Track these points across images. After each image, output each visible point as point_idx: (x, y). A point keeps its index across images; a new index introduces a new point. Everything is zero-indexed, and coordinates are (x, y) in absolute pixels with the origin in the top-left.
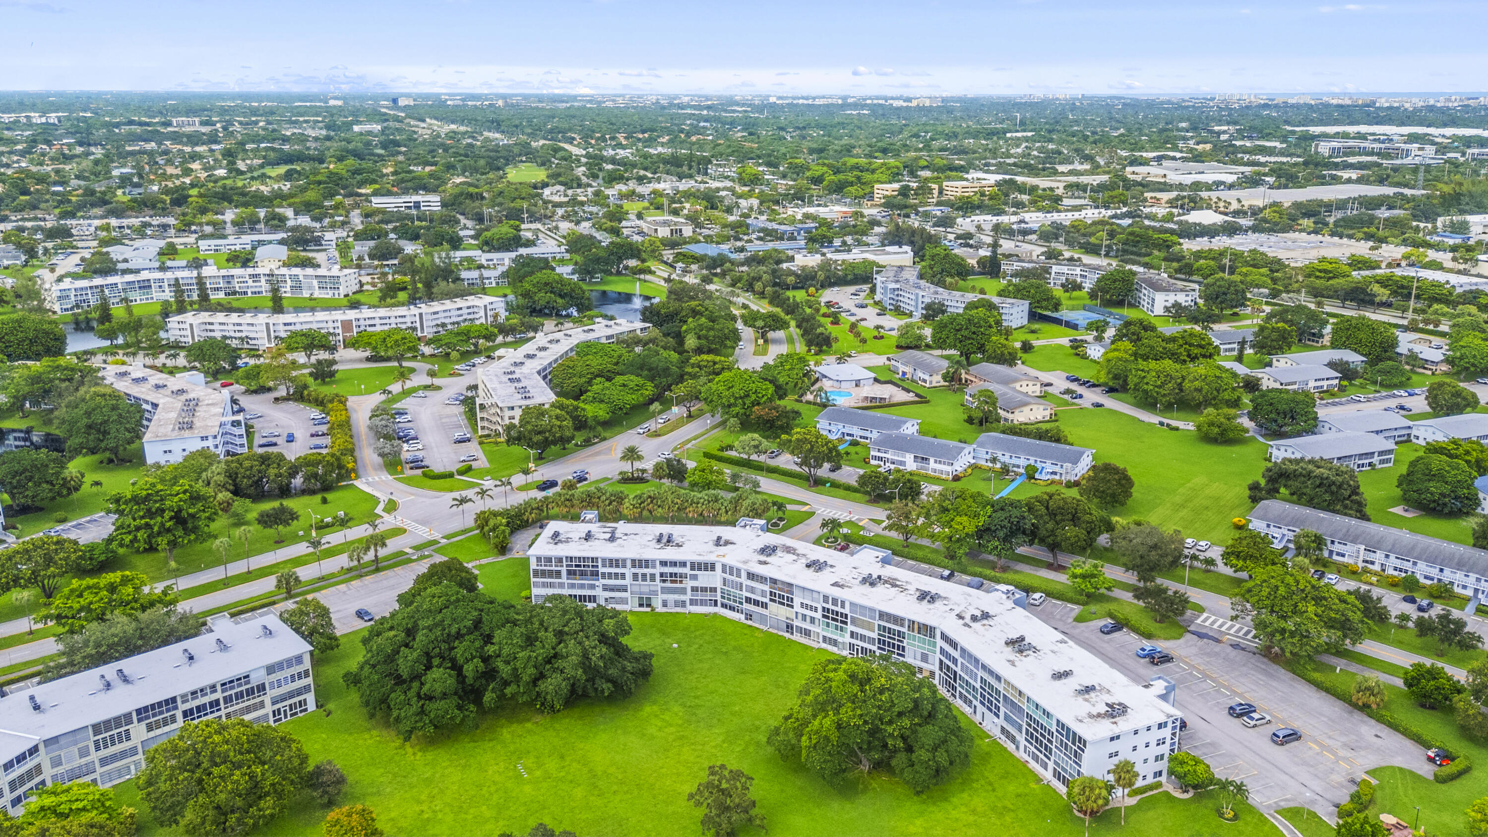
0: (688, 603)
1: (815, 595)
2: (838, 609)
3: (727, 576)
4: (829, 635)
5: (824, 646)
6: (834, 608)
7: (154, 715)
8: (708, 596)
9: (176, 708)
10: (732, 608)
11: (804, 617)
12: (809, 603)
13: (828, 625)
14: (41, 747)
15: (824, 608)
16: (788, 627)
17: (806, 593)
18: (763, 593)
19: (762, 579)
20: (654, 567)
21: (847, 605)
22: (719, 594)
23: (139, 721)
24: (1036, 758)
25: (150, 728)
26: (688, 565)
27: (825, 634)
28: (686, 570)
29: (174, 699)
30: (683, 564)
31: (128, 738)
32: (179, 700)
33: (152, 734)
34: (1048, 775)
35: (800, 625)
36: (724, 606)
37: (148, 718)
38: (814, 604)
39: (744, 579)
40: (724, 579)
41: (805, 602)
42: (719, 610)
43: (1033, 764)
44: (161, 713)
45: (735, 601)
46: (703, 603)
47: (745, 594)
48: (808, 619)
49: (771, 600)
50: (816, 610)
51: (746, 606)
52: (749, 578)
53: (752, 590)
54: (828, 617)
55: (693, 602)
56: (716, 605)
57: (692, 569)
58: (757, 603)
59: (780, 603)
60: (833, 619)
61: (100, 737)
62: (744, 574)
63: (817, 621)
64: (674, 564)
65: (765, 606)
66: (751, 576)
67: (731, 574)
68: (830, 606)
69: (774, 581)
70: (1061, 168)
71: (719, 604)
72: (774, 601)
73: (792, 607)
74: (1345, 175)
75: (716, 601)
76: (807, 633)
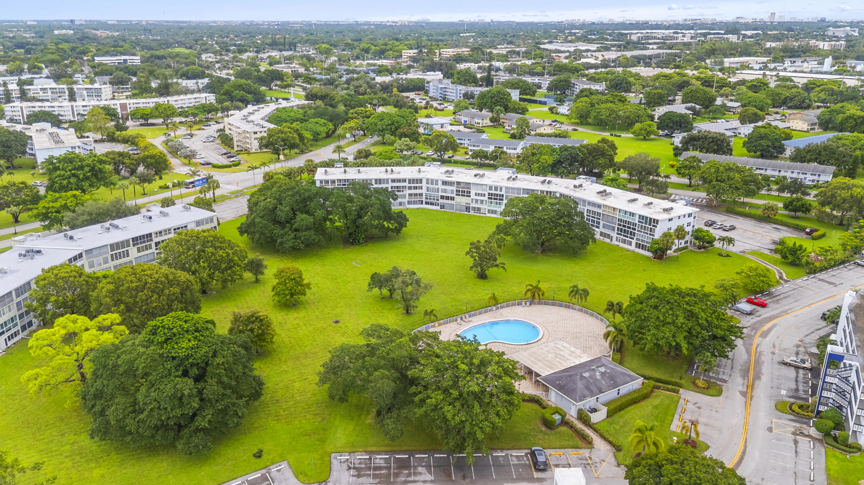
0: (407, 203)
1: (484, 187)
2: (498, 192)
3: (430, 186)
4: (492, 208)
5: (488, 215)
6: (496, 192)
7: (141, 243)
8: (418, 199)
9: (151, 240)
10: (432, 204)
11: (477, 201)
12: (480, 192)
13: (491, 203)
14: (84, 254)
15: (489, 194)
16: (466, 208)
17: (479, 187)
18: (452, 192)
19: (451, 184)
20: (388, 183)
21: (504, 189)
22: (424, 197)
23: (134, 245)
24: (624, 242)
25: (139, 251)
26: (407, 181)
27: (490, 208)
28: (406, 184)
29: (150, 234)
30: (404, 181)
31: (128, 255)
32: (153, 235)
33: (140, 254)
34: (633, 247)
35: (473, 206)
36: (427, 203)
37: (137, 244)
38: (483, 193)
39: (440, 186)
40: (428, 188)
41: (478, 192)
42: (424, 206)
43: (622, 245)
44: (144, 242)
45: (434, 199)
46: (415, 203)
47: (441, 194)
48: (479, 202)
49: (457, 195)
50: (484, 195)
51: (441, 201)
52: (443, 184)
53: (445, 191)
54: (491, 199)
55: (409, 203)
56: (422, 203)
57: (409, 183)
58: (447, 198)
59: (462, 195)
60: (495, 199)
61: (113, 252)
62: (440, 183)
63: (484, 202)
64: (399, 181)
65: (452, 199)
66: (444, 183)
67: (432, 184)
68: (493, 192)
69: (459, 183)
70: (499, 47)
71: (424, 203)
72: (459, 195)
73: (470, 196)
74: (651, 47)
75: (422, 201)
76: (479, 209)
